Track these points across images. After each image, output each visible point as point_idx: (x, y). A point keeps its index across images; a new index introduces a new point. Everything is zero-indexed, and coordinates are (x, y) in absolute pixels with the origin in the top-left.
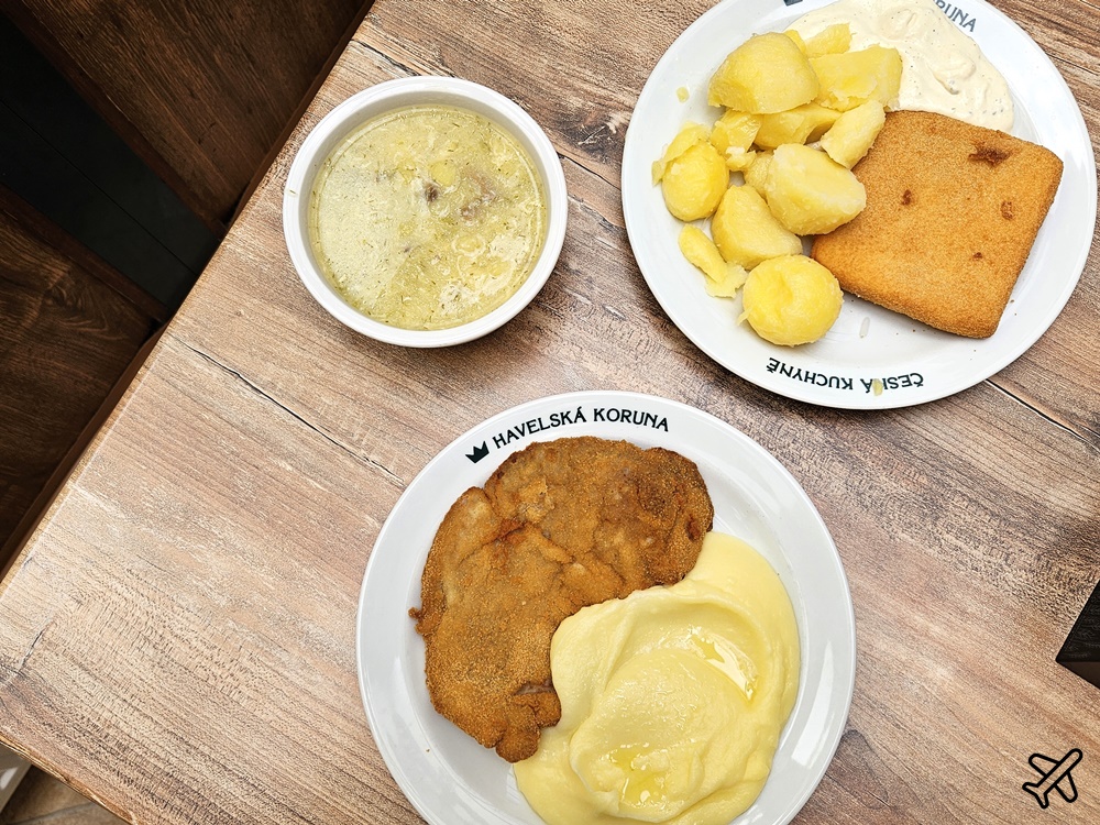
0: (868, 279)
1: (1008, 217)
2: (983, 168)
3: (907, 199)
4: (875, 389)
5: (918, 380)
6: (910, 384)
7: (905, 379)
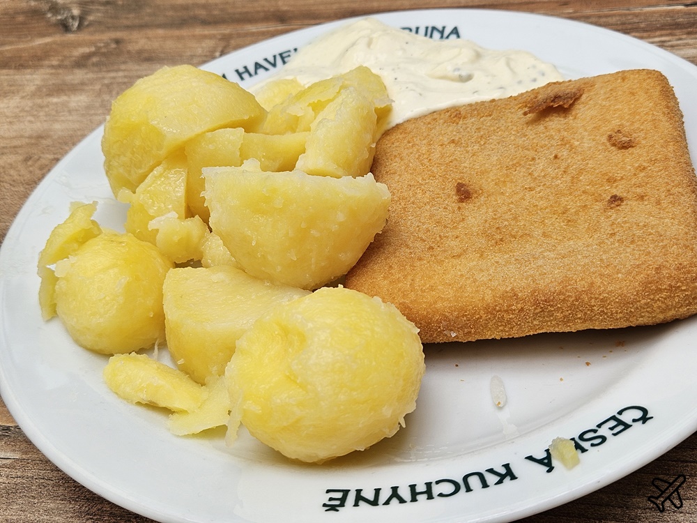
0: (450, 293)
1: (625, 146)
2: (555, 123)
3: (464, 193)
4: (563, 460)
5: (639, 414)
6: (627, 426)
7: (613, 423)
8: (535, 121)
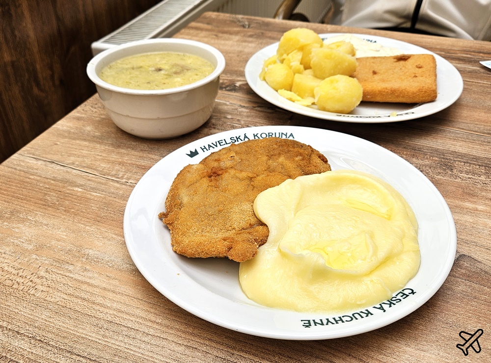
1: (420, 68)
8: (397, 61)
